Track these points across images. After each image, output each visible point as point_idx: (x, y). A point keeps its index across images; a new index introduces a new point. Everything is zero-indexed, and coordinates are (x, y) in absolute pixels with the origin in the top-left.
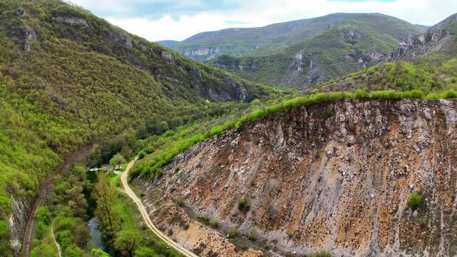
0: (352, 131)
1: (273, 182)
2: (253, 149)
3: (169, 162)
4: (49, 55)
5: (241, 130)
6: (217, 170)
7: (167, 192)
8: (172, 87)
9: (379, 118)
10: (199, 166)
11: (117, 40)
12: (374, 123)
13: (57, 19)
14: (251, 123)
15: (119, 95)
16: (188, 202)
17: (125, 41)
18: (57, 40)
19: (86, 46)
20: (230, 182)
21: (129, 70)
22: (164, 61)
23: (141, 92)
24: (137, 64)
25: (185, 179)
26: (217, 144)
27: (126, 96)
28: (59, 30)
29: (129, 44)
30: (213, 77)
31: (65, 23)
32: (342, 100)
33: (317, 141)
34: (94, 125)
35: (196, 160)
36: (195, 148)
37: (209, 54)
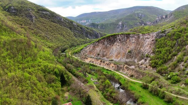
0: (120, 40)
1: (104, 50)
2: (100, 45)
3: (82, 49)
4: (40, 23)
5: (98, 41)
6: (93, 49)
7: (82, 54)
8: (76, 34)
9: (125, 38)
10: (89, 49)
11: (59, 18)
12: (124, 39)
13: (40, 12)
14: (100, 40)
15: (62, 36)
16: (87, 55)
17: (61, 19)
18: (41, 19)
19: (50, 20)
20: (96, 51)
21: (63, 28)
22: (74, 25)
23: (68, 35)
24: (65, 26)
25: (86, 52)
26: (93, 45)
27: (64, 36)
28: (41, 15)
29: (62, 20)
30: (89, 31)
31: (42, 13)
32: (118, 35)
33: (113, 43)
34: (57, 43)
35: (88, 48)
36: (88, 46)
37: (87, 22)
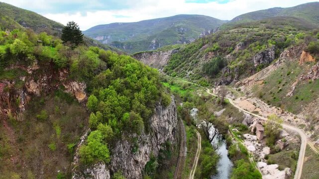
37: (104, 40)
